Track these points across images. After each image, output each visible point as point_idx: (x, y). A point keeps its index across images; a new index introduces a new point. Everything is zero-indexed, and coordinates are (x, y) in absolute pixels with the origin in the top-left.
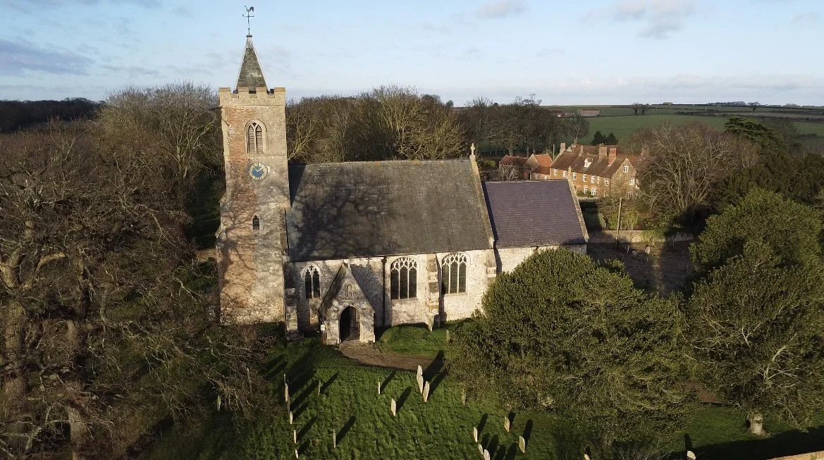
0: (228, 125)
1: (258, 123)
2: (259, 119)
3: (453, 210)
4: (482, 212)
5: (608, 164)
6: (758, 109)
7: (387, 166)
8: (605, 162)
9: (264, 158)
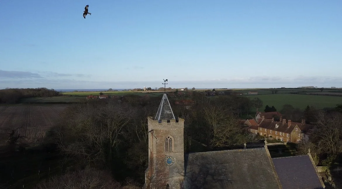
0: (157, 139)
1: (170, 137)
2: (171, 135)
3: (261, 176)
4: (275, 176)
5: (288, 127)
6: (323, 91)
7: (227, 153)
8: (286, 126)
9: (173, 154)
